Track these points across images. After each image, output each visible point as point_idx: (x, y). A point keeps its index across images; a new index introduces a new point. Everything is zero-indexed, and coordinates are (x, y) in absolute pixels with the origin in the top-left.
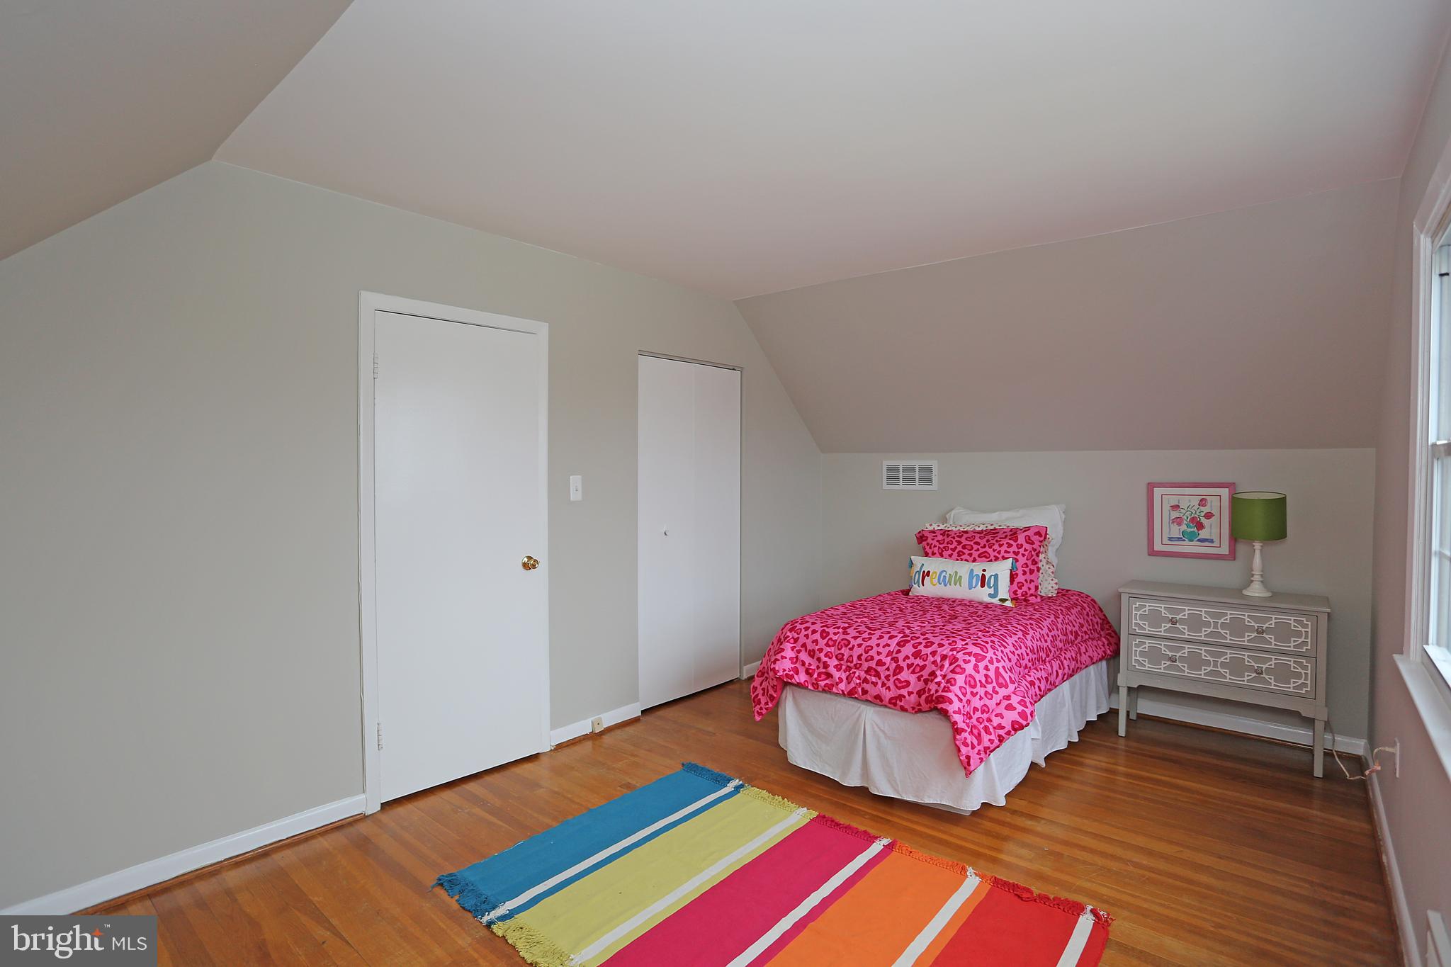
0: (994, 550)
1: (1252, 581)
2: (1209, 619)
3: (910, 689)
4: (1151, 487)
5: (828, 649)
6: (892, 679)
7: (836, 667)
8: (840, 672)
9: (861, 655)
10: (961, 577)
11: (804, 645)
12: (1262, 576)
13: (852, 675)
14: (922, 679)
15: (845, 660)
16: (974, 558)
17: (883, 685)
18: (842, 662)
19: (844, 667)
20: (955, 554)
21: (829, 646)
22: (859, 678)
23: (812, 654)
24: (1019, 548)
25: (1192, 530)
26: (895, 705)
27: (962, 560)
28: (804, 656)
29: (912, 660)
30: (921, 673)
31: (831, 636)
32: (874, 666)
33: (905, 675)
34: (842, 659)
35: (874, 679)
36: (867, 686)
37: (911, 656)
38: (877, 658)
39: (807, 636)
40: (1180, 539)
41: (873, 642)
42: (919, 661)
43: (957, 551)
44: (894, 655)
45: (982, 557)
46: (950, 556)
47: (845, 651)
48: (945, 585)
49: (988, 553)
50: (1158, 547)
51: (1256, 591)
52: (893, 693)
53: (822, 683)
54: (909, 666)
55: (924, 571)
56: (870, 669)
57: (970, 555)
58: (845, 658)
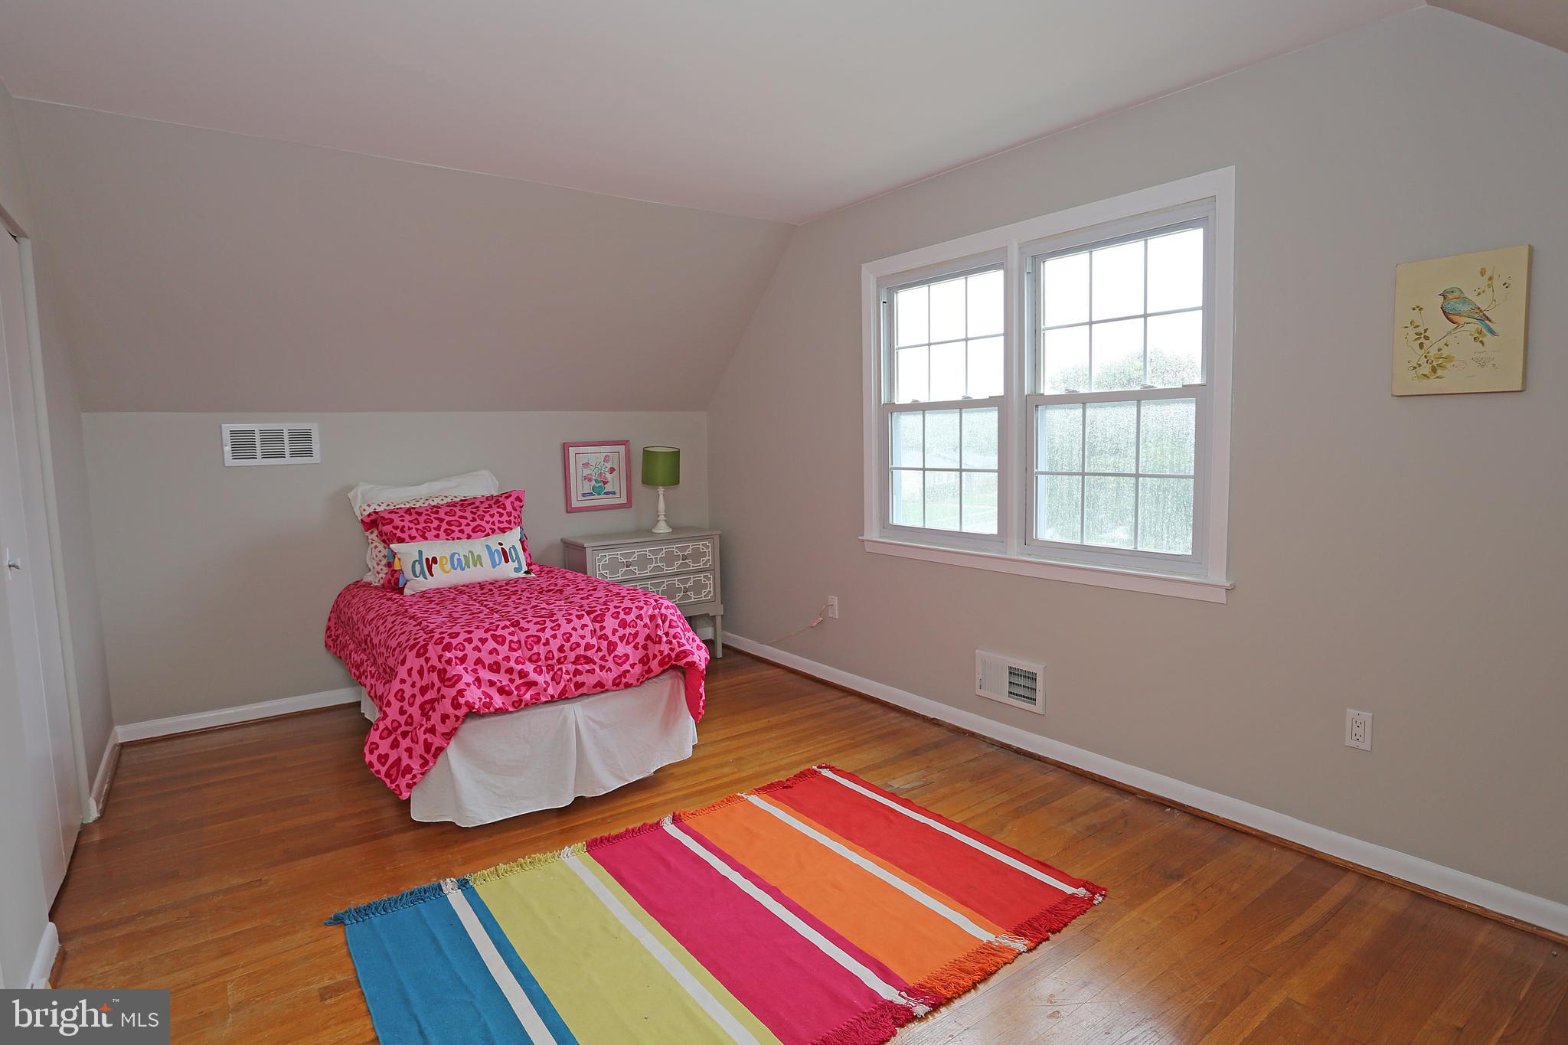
0: (488, 522)
1: (658, 521)
2: (652, 557)
3: (631, 661)
4: (565, 448)
5: (516, 654)
6: (610, 659)
7: (535, 670)
8: (542, 675)
9: (563, 646)
10: (479, 556)
11: (479, 661)
12: (665, 516)
13: (559, 673)
14: (640, 646)
15: (543, 659)
16: (468, 534)
17: (602, 668)
18: (540, 663)
19: (544, 668)
20: (442, 533)
21: (515, 650)
22: (568, 673)
23: (495, 668)
24: (509, 517)
25: (600, 484)
26: (618, 685)
27: (453, 539)
28: (485, 675)
29: (621, 632)
30: (636, 641)
31: (509, 638)
32: (582, 653)
33: (621, 649)
34: (539, 659)
35: (587, 667)
36: (579, 679)
37: (618, 628)
38: (583, 643)
39: (477, 649)
40: (591, 494)
41: (566, 628)
42: (628, 630)
43: (442, 529)
44: (599, 633)
45: (477, 532)
46: (437, 536)
47: (539, 649)
48: (463, 569)
49: (481, 526)
50: (575, 504)
51: (662, 528)
52: (616, 671)
53: (527, 697)
54: (621, 639)
55: (427, 560)
56: (578, 658)
57: (462, 531)
58: (542, 657)
